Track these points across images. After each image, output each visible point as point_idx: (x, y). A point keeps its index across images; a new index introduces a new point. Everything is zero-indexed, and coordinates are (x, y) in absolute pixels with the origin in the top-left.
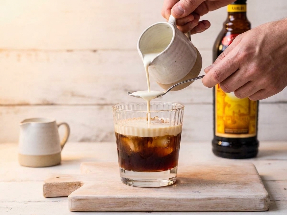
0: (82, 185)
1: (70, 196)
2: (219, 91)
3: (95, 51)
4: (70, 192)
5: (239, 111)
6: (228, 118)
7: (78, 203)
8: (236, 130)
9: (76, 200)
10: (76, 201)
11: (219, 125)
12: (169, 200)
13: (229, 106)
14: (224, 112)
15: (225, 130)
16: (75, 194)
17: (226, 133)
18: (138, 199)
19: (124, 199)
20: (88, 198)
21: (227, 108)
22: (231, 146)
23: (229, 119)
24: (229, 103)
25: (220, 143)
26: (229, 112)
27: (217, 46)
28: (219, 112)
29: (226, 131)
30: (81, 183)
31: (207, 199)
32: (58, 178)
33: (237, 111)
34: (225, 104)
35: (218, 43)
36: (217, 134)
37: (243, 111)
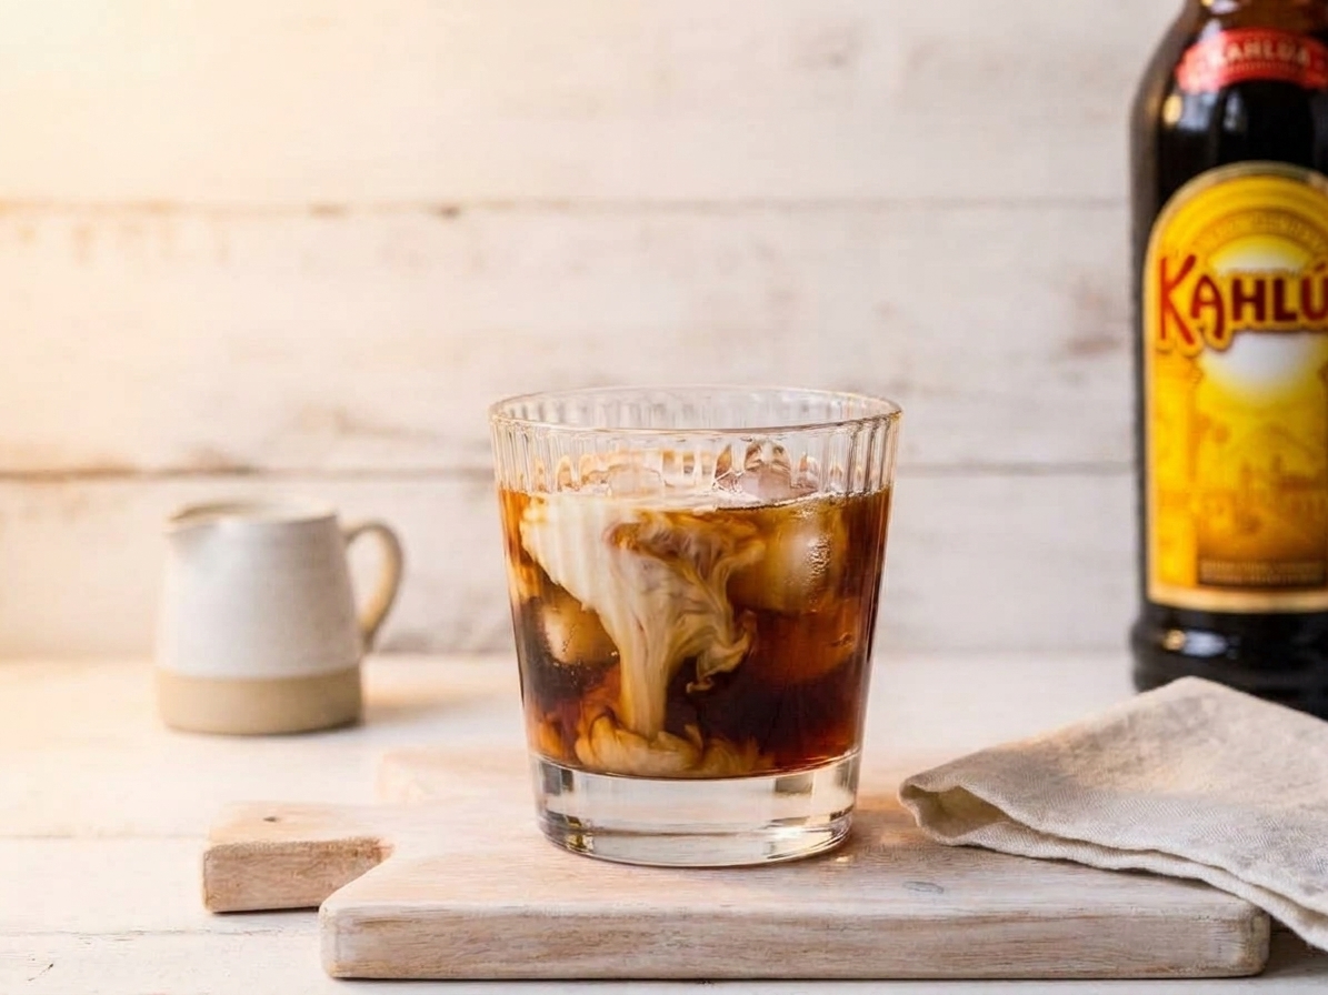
0: (389, 855)
1: (331, 905)
2: (1164, 353)
3: (450, 212)
4: (330, 885)
5: (1277, 463)
6: (1213, 504)
7: (369, 939)
8: (1256, 571)
9: (356, 925)
10: (358, 928)
11: (1166, 544)
12: (794, 922)
13: (1222, 436)
14: (1192, 472)
15: (1199, 573)
16: (352, 895)
17: (1203, 583)
18: (647, 917)
19: (582, 918)
20: (415, 916)
21: (1209, 449)
22: (1233, 655)
23: (1221, 511)
24: (1221, 417)
25: (1175, 640)
26: (1221, 469)
27: (1153, 104)
28: (1166, 470)
29: (1206, 576)
30: (381, 844)
31: (977, 918)
32: (272, 820)
33: (1261, 462)
34: (1199, 427)
35: (1159, 84)
36: (1160, 593)
37: (1297, 464)
